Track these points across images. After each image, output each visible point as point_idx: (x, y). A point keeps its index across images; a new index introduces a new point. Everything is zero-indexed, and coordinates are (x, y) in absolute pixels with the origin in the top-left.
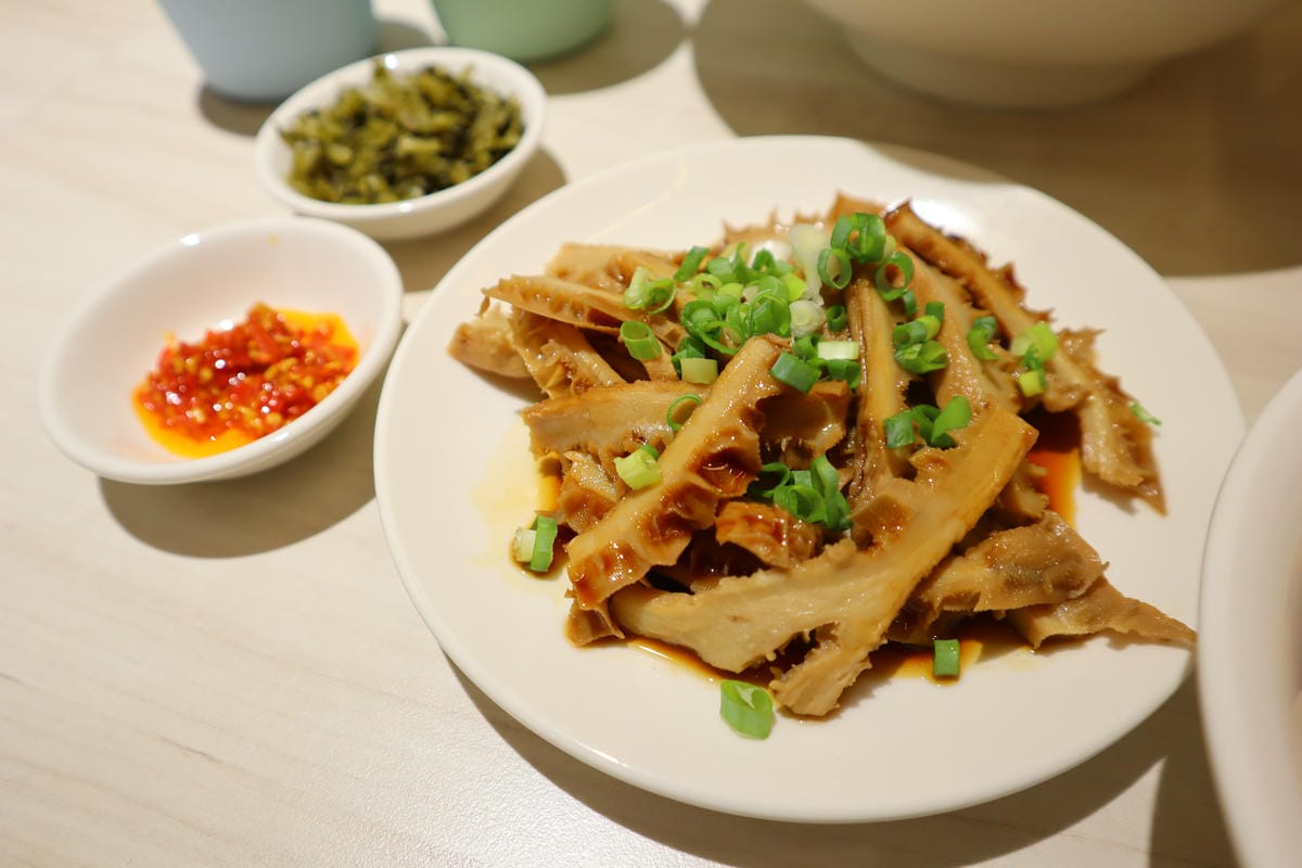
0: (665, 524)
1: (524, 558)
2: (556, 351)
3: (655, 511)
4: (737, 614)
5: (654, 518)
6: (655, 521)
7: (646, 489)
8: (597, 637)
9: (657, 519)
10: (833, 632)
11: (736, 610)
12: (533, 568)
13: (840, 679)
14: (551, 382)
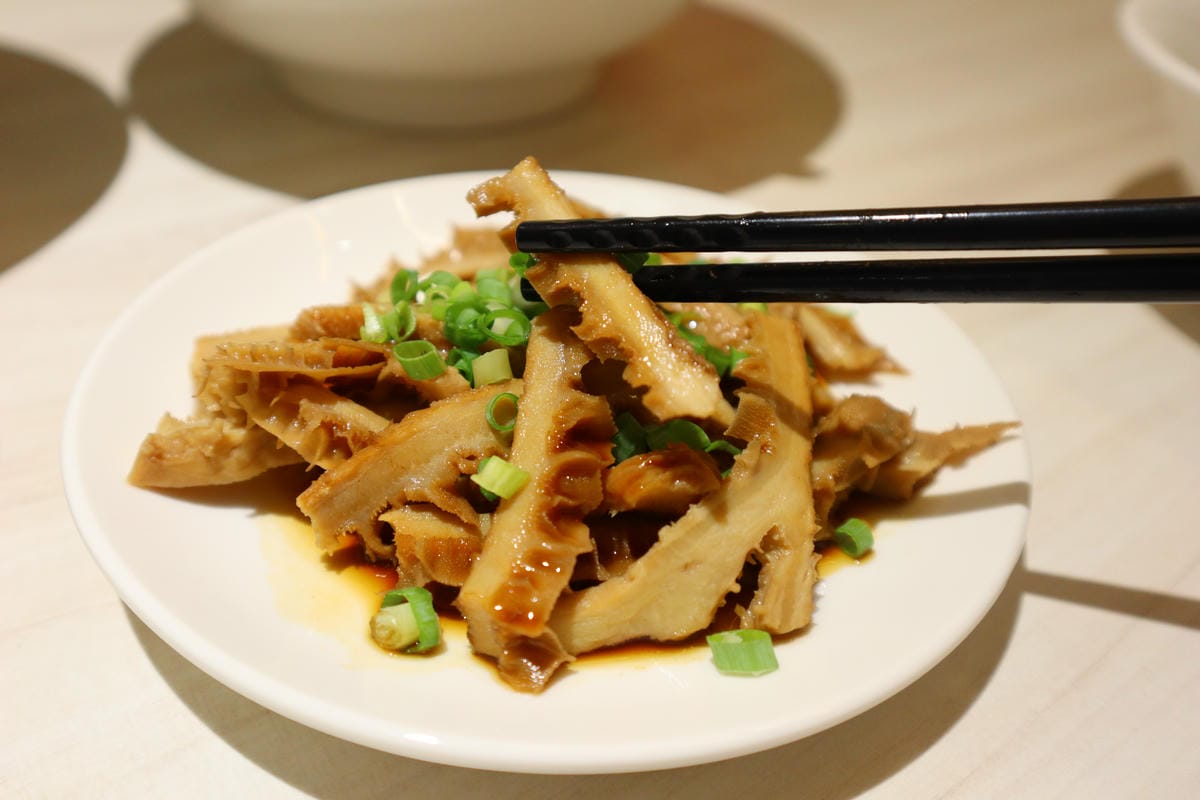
0: (558, 517)
1: (405, 641)
2: (314, 413)
3: (542, 507)
4: (688, 560)
5: (544, 514)
6: (546, 518)
7: (516, 495)
8: (549, 671)
9: (548, 515)
10: (776, 538)
11: (685, 556)
12: (422, 647)
13: (805, 579)
14: (319, 453)
